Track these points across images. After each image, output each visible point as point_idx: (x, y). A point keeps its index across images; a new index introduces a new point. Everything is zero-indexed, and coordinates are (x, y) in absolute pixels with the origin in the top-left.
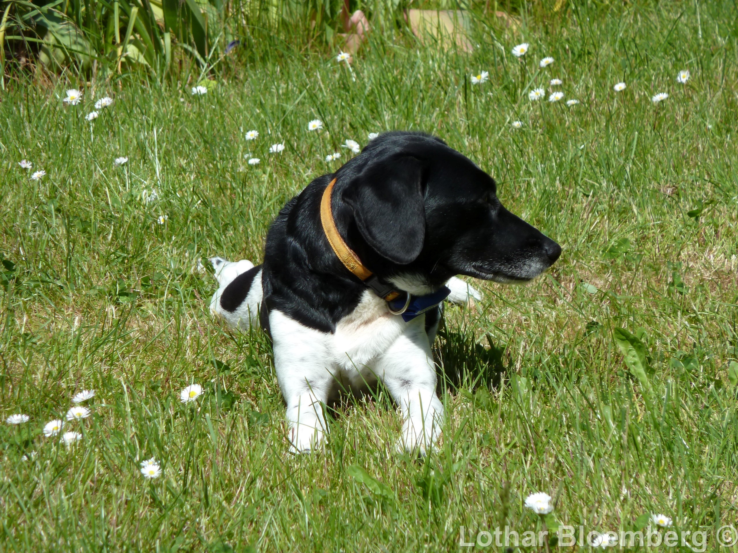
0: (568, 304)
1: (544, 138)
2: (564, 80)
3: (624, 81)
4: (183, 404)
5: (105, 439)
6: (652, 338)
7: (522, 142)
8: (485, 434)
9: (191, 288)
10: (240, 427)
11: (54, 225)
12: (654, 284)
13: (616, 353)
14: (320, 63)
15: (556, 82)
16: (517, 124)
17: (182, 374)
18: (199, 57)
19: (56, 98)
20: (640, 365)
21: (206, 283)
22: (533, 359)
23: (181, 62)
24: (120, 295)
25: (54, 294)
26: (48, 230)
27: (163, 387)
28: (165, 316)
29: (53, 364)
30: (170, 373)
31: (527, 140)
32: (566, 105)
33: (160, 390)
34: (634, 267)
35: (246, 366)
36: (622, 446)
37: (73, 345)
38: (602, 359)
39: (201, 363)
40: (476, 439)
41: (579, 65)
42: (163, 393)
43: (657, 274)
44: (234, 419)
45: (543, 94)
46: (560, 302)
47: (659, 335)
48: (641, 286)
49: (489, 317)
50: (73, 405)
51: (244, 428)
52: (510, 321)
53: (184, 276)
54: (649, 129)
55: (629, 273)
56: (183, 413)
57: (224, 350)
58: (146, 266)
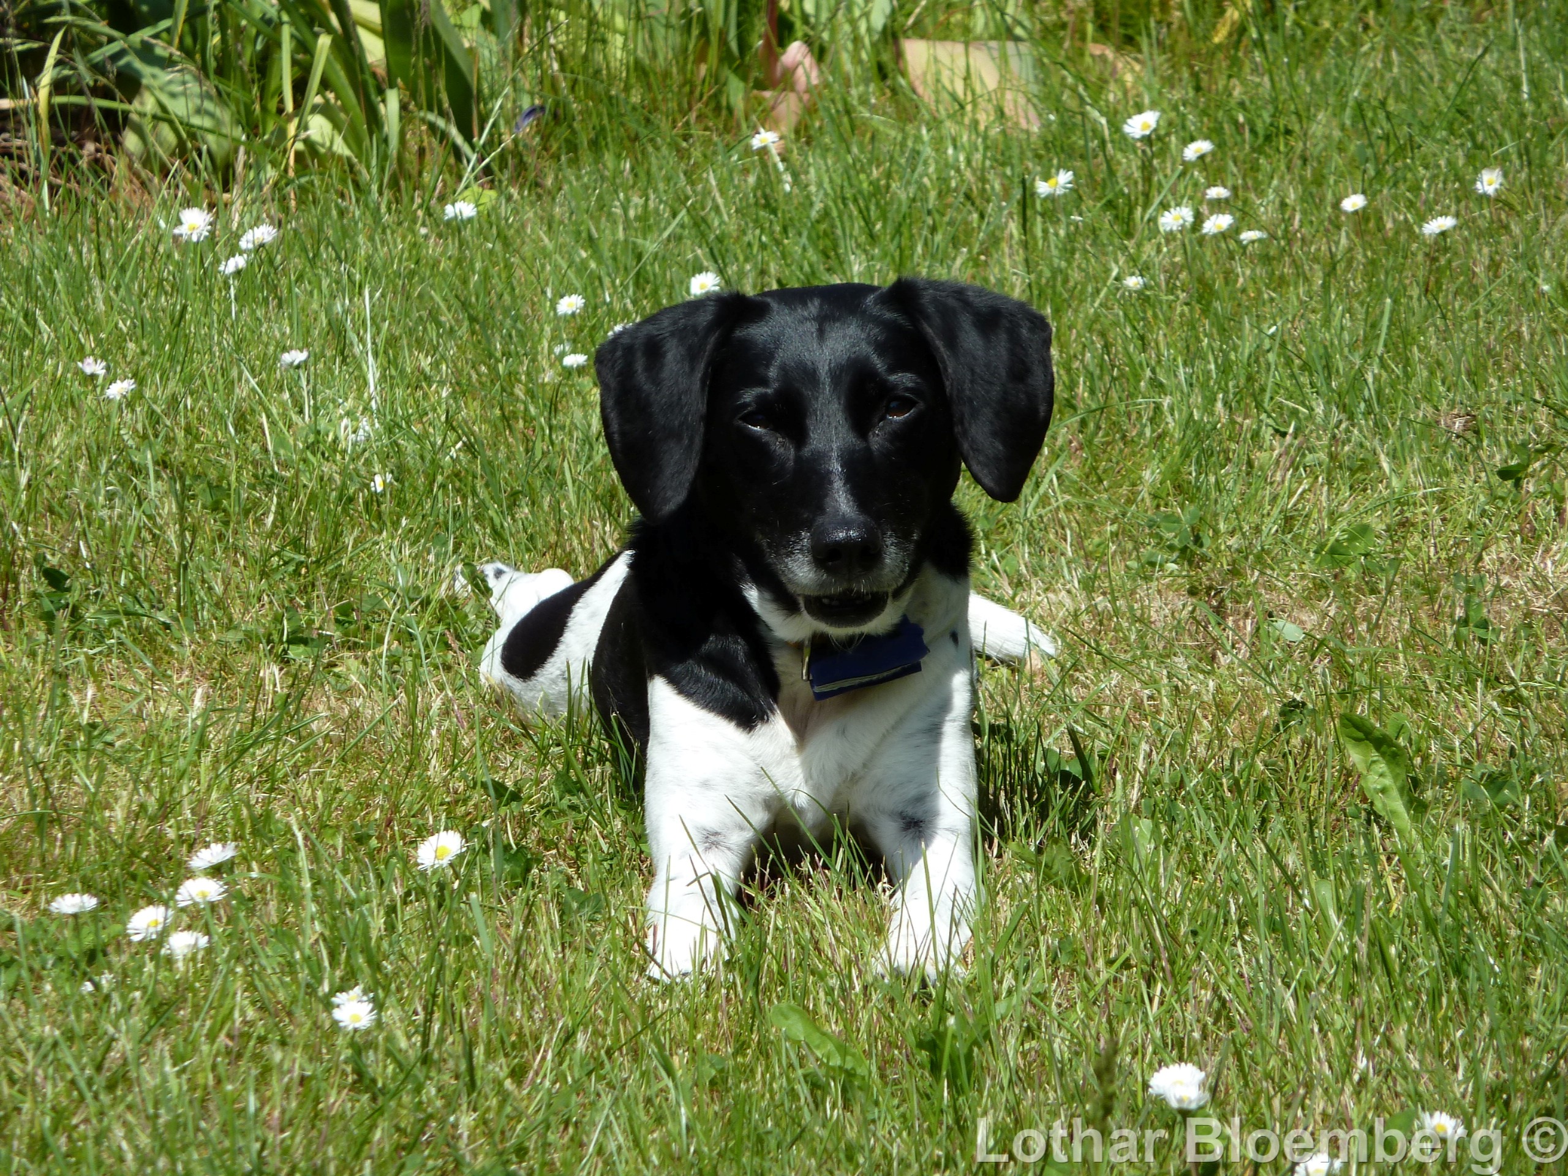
0: (1242, 663)
1: (1191, 311)
2: (1235, 189)
3: (1364, 192)
4: (423, 874)
5: (258, 948)
6: (1421, 737)
7: (1144, 319)
8: (1064, 939)
9: (440, 629)
10: (543, 924)
11: (152, 494)
12: (1425, 621)
13: (1343, 767)
14: (715, 153)
15: (1217, 192)
16: (1133, 282)
17: (421, 811)
18: (459, 140)
19: (158, 227)
20: (1395, 793)
21: (472, 617)
22: (1166, 779)
23: (422, 152)
24: (289, 642)
25: (151, 640)
26: (140, 504)
27: (380, 838)
28: (385, 687)
29: (148, 789)
30: (395, 808)
31: (1155, 316)
32: (1239, 242)
33: (374, 842)
34: (1382, 586)
35: (555, 793)
36: (1355, 967)
37: (190, 747)
38: (1314, 781)
39: (461, 788)
40: (1043, 949)
41: (1268, 156)
42: (379, 850)
43: (1432, 600)
44: (529, 904)
45: (1190, 219)
46: (1223, 660)
47: (1435, 729)
48: (1398, 625)
49: (1073, 692)
50: (190, 874)
51: (551, 922)
52: (1117, 700)
53: (426, 603)
54: (1415, 292)
55: (1372, 599)
56: (422, 892)
57: (509, 758)
58: (346, 581)
